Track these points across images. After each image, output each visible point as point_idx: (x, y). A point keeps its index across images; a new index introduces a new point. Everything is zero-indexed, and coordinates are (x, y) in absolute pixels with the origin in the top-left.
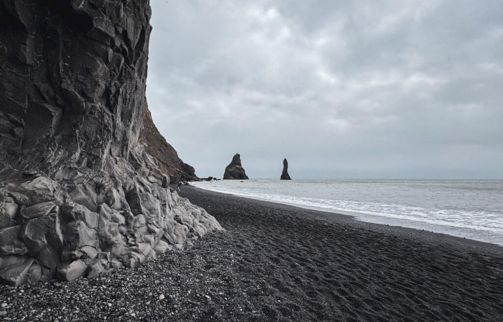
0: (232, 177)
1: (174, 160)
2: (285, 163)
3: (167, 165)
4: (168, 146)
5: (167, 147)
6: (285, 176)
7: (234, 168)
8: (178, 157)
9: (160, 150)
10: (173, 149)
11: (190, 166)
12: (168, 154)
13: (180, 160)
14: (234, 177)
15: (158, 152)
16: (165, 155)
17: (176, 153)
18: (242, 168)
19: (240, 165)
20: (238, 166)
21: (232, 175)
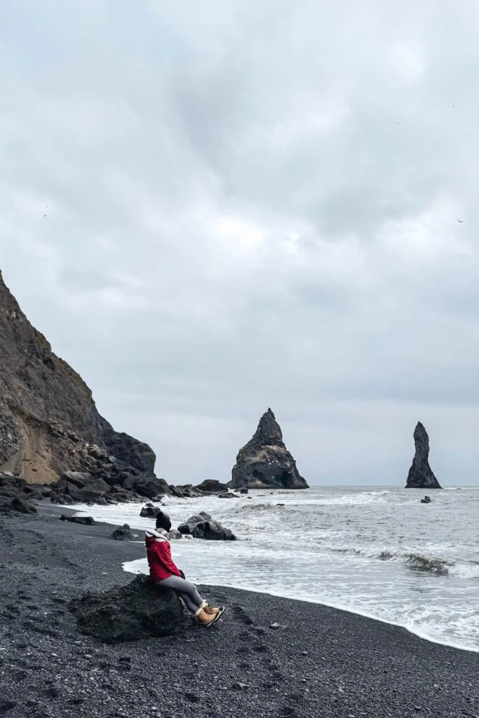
0: (259, 483)
1: (80, 417)
2: (421, 436)
3: (50, 431)
4: (56, 364)
5: (53, 368)
6: (421, 476)
7: (264, 452)
8: (95, 410)
9: (24, 376)
10: (78, 377)
11: (137, 442)
12: (57, 392)
13: (103, 421)
14: (264, 481)
15: (17, 382)
16: (46, 398)
17: (89, 392)
18: (288, 455)
19: (282, 445)
20: (275, 448)
21: (257, 474)
